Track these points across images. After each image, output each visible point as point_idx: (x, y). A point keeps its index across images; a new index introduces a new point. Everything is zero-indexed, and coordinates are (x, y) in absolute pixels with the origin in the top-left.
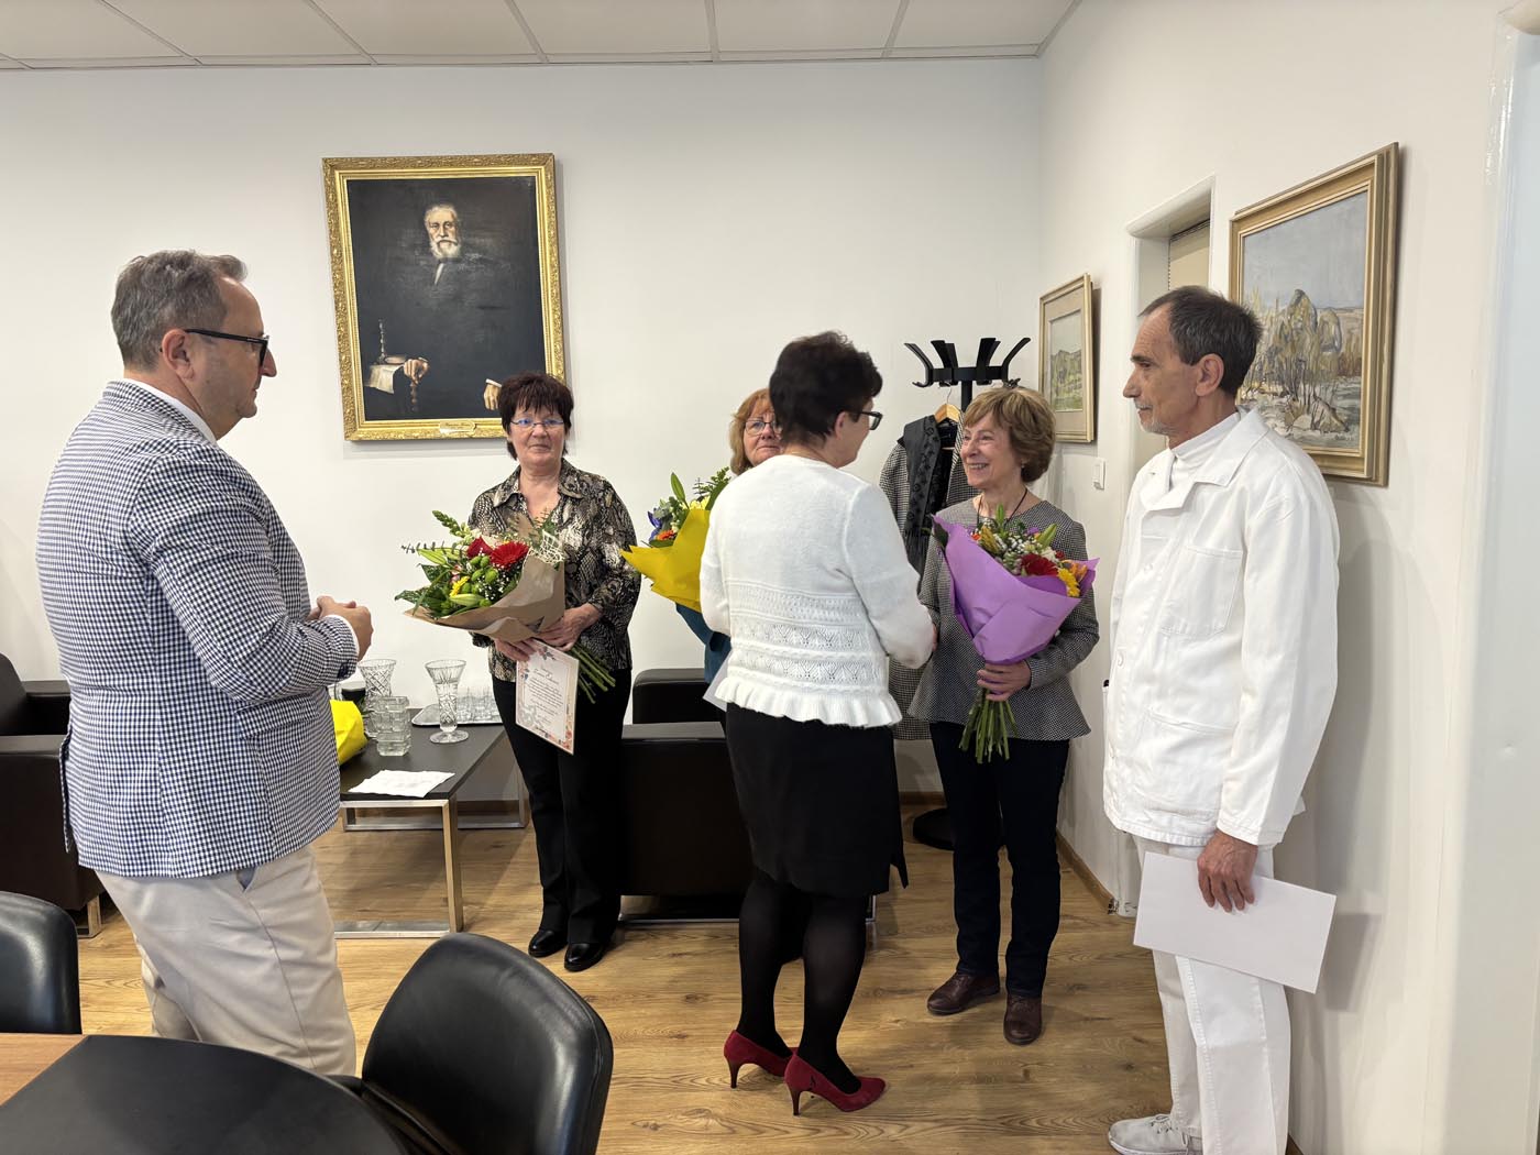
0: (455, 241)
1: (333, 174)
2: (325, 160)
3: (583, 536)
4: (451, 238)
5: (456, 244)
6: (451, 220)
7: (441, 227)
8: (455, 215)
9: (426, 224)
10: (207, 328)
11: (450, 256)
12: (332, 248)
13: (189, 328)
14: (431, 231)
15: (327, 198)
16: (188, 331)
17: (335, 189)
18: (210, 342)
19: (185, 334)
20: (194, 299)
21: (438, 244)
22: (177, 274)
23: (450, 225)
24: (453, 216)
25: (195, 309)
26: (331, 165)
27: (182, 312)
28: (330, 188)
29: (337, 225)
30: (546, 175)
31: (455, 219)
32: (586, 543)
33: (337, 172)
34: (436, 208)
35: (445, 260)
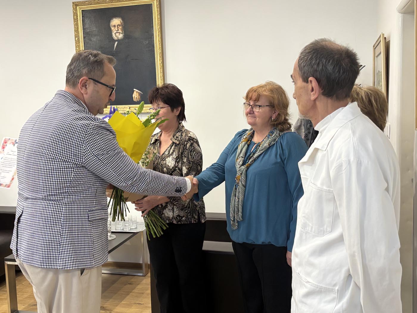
0: (121, 32)
1: (76, 8)
2: (73, 3)
3: (176, 162)
4: (120, 31)
5: (122, 33)
6: (120, 24)
7: (116, 27)
8: (122, 22)
9: (111, 26)
10: (96, 79)
11: (119, 39)
12: (75, 37)
13: (90, 77)
14: (113, 28)
15: (74, 18)
16: (89, 78)
17: (77, 14)
18: (95, 84)
19: (88, 79)
20: (95, 69)
21: (115, 34)
22: (92, 59)
23: (120, 26)
24: (121, 22)
25: (94, 72)
26: (76, 5)
27: (90, 72)
28: (75, 14)
29: (78, 28)
30: (157, 3)
31: (121, 23)
32: (176, 165)
33: (78, 7)
34: (114, 19)
35: (118, 40)
